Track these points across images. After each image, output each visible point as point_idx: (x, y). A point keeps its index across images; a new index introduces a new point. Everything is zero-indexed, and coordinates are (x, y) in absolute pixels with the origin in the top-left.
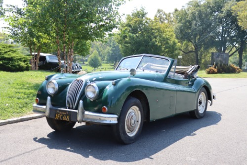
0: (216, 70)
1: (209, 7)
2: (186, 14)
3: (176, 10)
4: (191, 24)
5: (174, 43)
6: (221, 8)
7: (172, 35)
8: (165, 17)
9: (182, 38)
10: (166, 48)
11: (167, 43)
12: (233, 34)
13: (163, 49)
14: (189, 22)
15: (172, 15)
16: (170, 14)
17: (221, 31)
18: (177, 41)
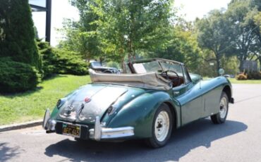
0: (246, 77)
1: (231, 16)
2: (208, 23)
3: (197, 19)
4: (212, 33)
5: (197, 51)
6: (243, 17)
7: (194, 44)
8: (185, 25)
9: (203, 46)
10: (188, 56)
11: (190, 51)
12: (254, 42)
13: (186, 57)
14: (211, 30)
15: (192, 24)
16: (191, 22)
17: (242, 40)
18: (199, 49)
